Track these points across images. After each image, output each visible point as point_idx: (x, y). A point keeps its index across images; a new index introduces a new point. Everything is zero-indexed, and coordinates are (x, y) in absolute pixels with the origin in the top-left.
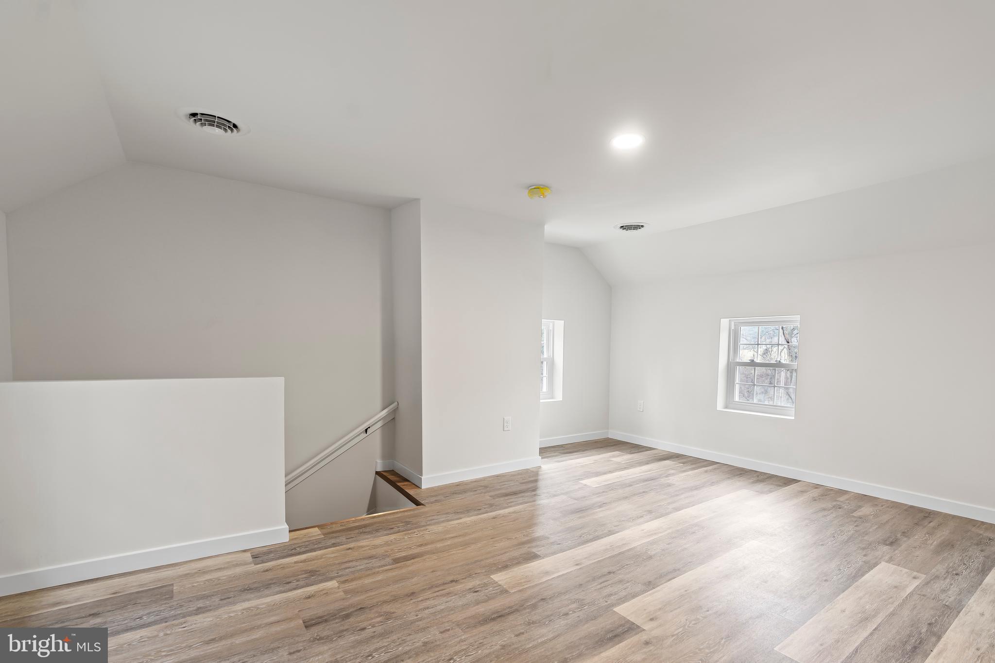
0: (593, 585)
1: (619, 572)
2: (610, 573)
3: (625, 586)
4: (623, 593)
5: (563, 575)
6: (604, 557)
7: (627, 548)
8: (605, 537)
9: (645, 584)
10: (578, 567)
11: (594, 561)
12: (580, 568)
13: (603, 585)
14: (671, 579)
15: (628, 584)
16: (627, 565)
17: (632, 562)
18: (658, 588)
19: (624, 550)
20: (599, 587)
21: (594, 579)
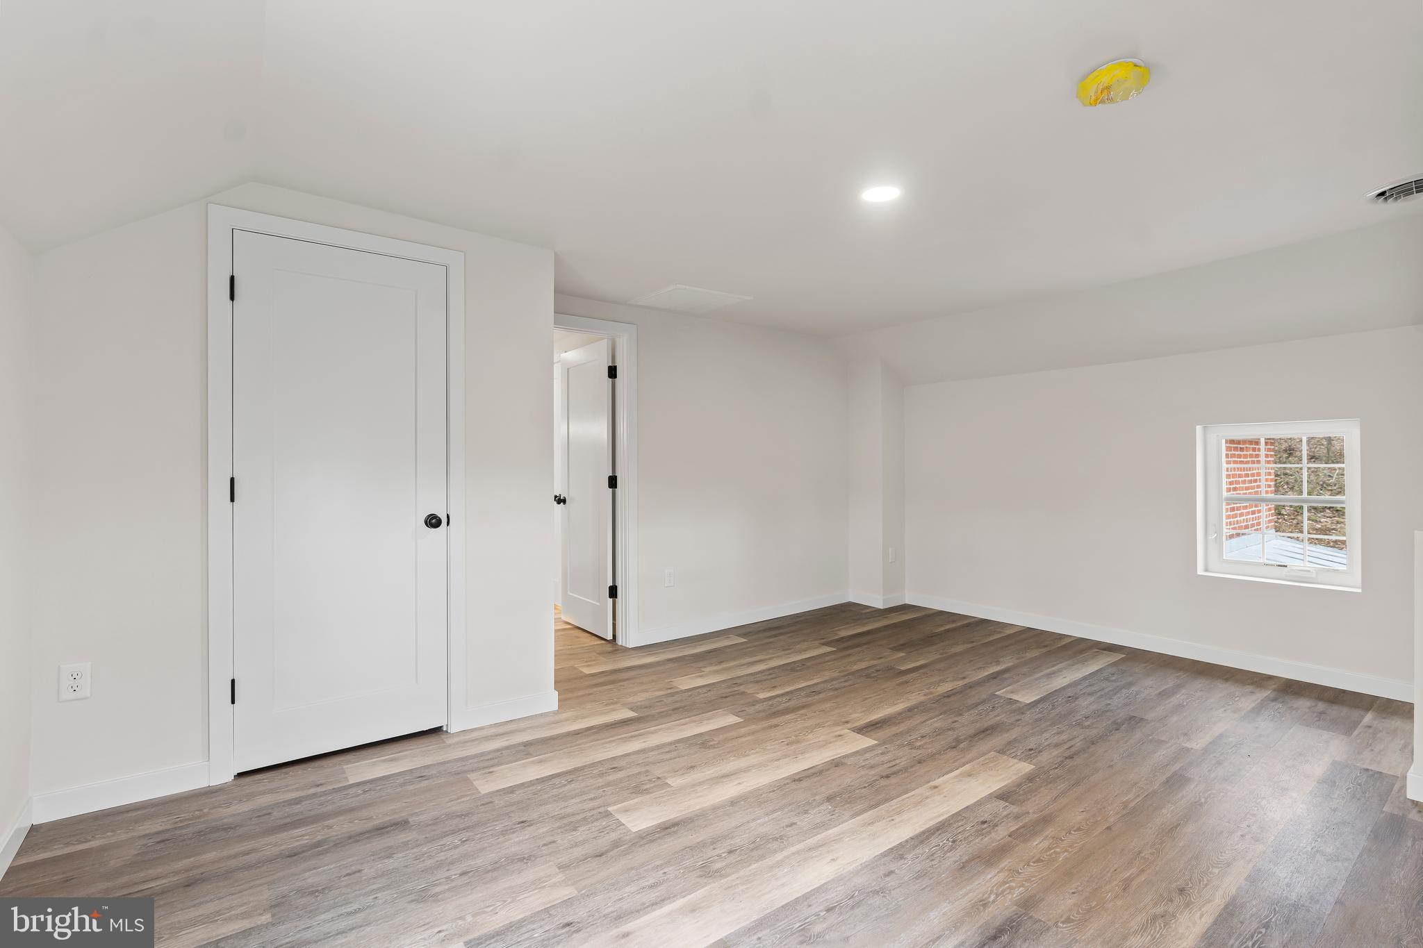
0: (905, 762)
1: (875, 778)
2: (887, 777)
3: (867, 762)
4: (868, 755)
5: (948, 773)
6: (900, 799)
7: (865, 815)
8: (907, 841)
9: (843, 764)
10: (932, 784)
11: (913, 793)
12: (929, 782)
13: (893, 763)
14: (809, 769)
15: (864, 764)
16: (865, 787)
17: (857, 791)
18: (828, 759)
19: (870, 812)
20: (898, 761)
21: (906, 769)
